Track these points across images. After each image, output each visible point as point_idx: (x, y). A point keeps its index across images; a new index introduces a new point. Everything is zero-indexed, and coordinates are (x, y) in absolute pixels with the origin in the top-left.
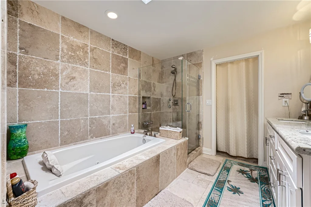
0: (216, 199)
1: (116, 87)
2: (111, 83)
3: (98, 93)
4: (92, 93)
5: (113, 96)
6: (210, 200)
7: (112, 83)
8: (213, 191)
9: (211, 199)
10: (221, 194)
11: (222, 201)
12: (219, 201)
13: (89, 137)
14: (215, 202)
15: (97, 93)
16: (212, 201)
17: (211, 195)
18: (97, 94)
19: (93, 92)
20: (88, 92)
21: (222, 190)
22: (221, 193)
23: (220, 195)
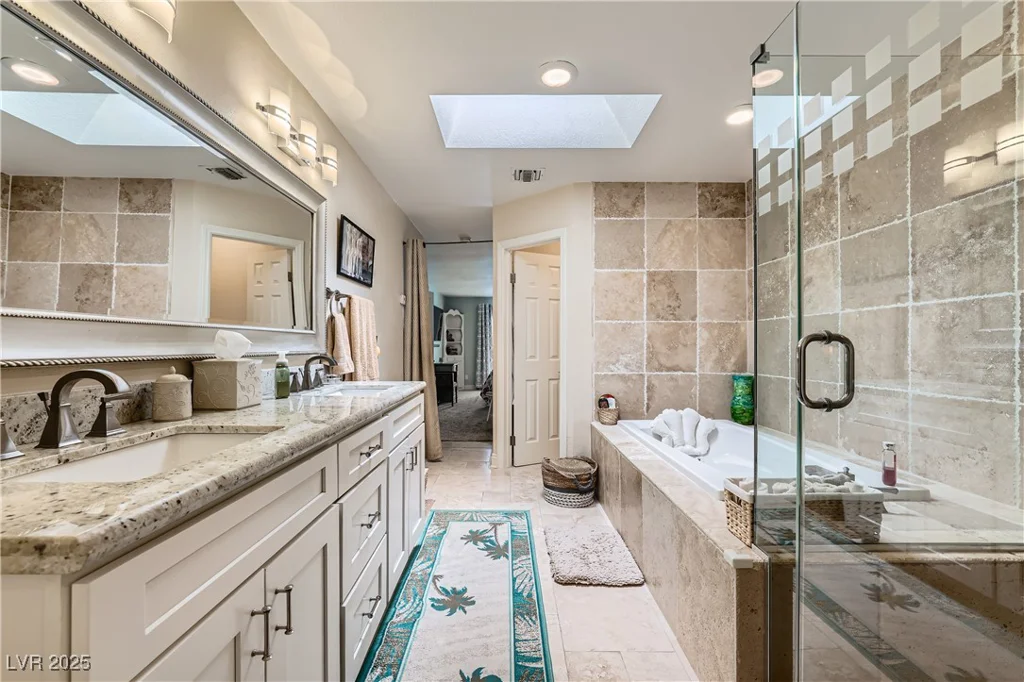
0: (522, 627)
1: (933, 270)
2: (910, 259)
3: (865, 309)
4: (848, 310)
5: (918, 310)
6: (535, 614)
7: (913, 255)
8: (541, 646)
9: (534, 618)
10: (515, 647)
11: (506, 625)
12: (514, 622)
13: (840, 443)
14: (522, 615)
15: (860, 309)
16: (527, 614)
17: (539, 632)
18: (860, 313)
19: (851, 308)
20: (838, 310)
21: (516, 665)
22: (516, 653)
23: (517, 644)
